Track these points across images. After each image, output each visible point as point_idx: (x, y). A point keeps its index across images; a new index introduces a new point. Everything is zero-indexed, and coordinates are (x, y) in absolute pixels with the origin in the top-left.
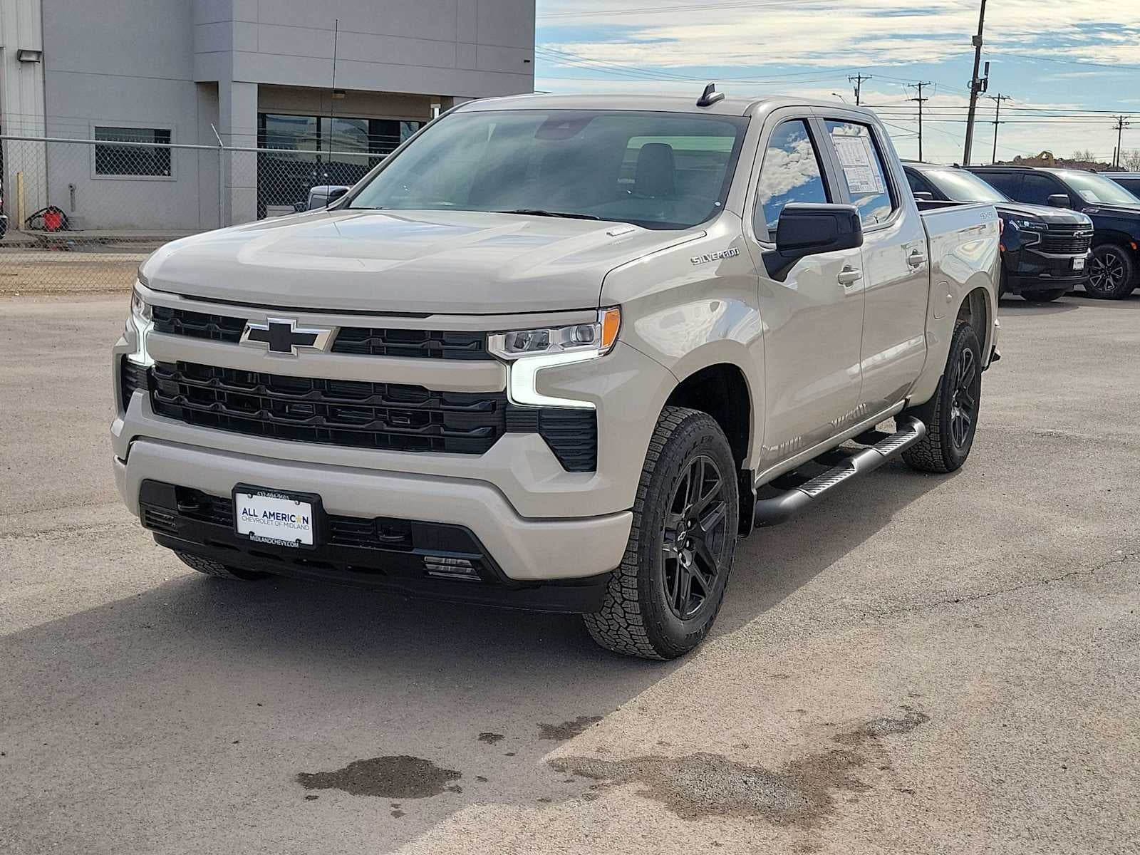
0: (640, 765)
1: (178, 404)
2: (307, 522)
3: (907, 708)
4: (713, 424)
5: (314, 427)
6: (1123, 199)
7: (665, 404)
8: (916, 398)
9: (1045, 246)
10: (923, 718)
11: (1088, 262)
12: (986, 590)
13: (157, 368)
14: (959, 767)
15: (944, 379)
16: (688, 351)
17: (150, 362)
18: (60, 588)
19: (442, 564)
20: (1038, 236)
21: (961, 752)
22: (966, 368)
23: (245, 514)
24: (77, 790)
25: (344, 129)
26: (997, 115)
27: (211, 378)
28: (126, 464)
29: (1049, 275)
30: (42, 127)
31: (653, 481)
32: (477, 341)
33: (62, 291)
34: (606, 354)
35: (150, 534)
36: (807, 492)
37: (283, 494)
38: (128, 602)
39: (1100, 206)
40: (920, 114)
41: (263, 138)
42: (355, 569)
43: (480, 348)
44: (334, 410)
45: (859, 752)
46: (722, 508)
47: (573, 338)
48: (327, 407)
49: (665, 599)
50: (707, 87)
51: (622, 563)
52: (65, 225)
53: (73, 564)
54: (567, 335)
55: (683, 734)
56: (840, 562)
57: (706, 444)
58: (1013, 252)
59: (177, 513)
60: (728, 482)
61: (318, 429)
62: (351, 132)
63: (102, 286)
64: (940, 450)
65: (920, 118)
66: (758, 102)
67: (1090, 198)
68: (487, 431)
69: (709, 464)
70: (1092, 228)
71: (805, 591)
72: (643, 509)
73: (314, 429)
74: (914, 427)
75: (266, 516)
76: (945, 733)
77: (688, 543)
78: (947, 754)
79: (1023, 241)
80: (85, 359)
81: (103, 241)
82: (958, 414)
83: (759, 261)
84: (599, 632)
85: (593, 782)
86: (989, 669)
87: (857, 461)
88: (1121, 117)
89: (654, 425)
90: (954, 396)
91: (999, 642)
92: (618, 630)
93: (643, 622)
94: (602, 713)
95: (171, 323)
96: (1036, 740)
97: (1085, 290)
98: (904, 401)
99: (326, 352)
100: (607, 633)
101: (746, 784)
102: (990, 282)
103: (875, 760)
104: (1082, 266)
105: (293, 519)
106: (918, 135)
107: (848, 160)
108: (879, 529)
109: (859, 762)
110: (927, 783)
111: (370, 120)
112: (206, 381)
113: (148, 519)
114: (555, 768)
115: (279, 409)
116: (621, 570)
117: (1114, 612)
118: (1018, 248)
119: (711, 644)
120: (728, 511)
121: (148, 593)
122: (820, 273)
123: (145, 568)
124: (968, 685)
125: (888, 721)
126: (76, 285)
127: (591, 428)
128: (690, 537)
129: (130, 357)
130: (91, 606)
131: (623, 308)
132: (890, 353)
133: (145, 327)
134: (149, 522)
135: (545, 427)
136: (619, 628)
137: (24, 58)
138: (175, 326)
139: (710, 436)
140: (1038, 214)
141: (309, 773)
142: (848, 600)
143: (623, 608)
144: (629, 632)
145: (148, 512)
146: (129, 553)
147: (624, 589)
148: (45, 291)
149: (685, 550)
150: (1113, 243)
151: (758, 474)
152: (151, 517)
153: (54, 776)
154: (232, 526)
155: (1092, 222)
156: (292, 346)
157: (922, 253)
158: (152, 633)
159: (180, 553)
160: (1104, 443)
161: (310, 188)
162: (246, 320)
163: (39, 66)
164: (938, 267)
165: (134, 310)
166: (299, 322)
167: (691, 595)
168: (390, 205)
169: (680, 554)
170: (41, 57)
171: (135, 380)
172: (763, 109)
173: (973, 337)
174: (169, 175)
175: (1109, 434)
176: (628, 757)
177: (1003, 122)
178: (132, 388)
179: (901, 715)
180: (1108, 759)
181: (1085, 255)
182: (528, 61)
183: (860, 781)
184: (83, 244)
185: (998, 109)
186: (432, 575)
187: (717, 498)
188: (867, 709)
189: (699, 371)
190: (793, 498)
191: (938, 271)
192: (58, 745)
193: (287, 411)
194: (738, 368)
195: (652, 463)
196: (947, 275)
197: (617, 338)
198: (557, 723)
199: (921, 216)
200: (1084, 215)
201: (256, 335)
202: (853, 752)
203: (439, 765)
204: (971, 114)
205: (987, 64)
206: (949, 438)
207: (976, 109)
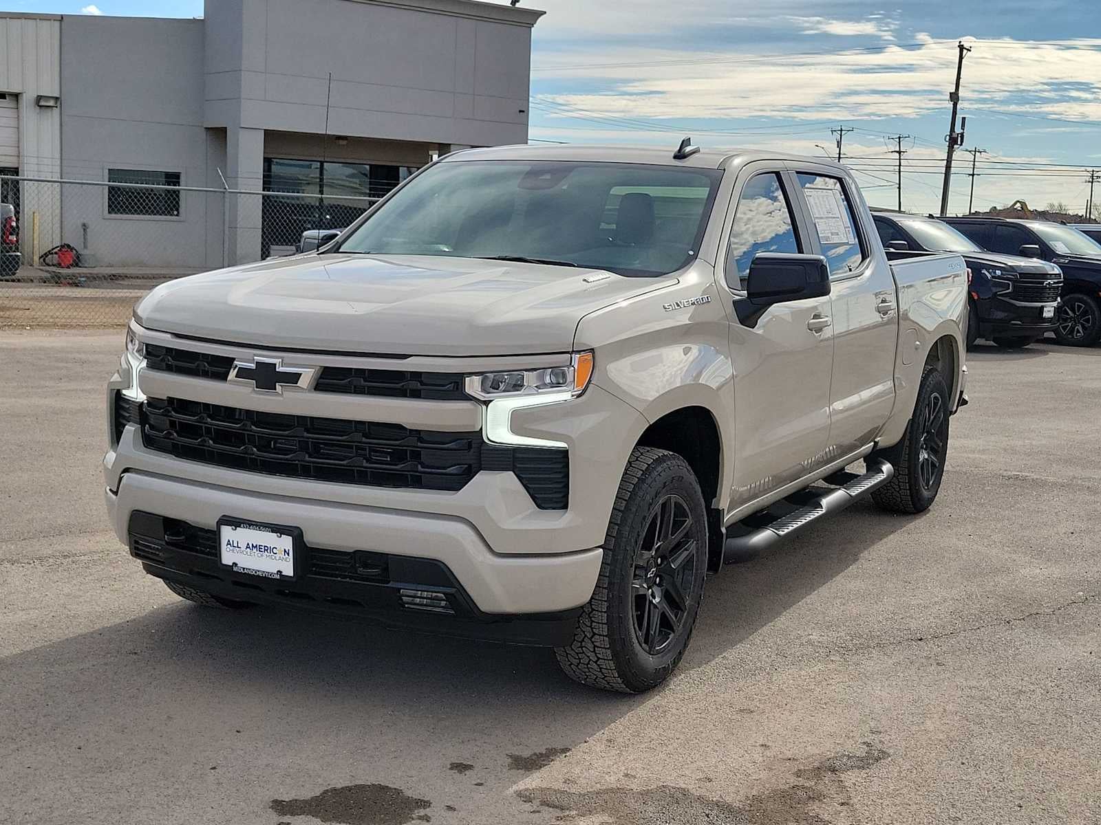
0: (606, 797)
1: (168, 438)
2: (288, 554)
3: (868, 745)
4: (684, 465)
5: (297, 462)
6: (1090, 250)
7: (636, 445)
8: (884, 441)
9: (1016, 295)
10: (884, 754)
11: (1058, 310)
12: (949, 629)
13: (149, 404)
14: (917, 804)
15: (912, 423)
16: (661, 393)
17: (142, 398)
18: (52, 614)
19: (418, 597)
20: (1009, 284)
21: (919, 789)
22: (933, 413)
23: (229, 546)
24: (56, 814)
25: (347, 173)
26: (974, 168)
27: (199, 414)
28: (117, 495)
29: (1019, 323)
30: (58, 169)
31: (624, 520)
32: (455, 382)
33: (71, 326)
34: (579, 396)
35: (139, 563)
36: (776, 531)
37: (266, 527)
38: (117, 629)
39: (1070, 257)
40: (900, 165)
41: (268, 182)
42: (334, 601)
43: (457, 388)
44: (316, 446)
45: (820, 787)
46: (692, 546)
47: (548, 380)
48: (310, 443)
49: (635, 635)
50: (683, 141)
51: (592, 598)
52: (77, 262)
53: (66, 591)
54: (542, 377)
55: (649, 767)
56: (808, 599)
57: (676, 483)
58: (985, 299)
59: (164, 543)
60: (698, 521)
61: (301, 465)
62: (352, 176)
63: (110, 320)
64: (908, 491)
65: (900, 169)
66: (733, 156)
67: (1060, 249)
68: (463, 469)
69: (679, 503)
70: (1062, 277)
71: (772, 628)
72: (614, 547)
73: (297, 464)
74: (883, 469)
75: (249, 547)
76: (904, 770)
77: (658, 579)
78: (905, 791)
79: (994, 290)
80: (89, 391)
81: (113, 278)
82: (926, 456)
83: (731, 309)
84: (570, 665)
85: (559, 813)
86: (950, 707)
87: (825, 502)
88: (1093, 171)
89: (625, 464)
90: (922, 439)
91: (960, 680)
92: (588, 663)
93: (612, 656)
94: (571, 745)
95: (163, 360)
96: (993, 779)
97: (1054, 336)
98: (873, 443)
99: (310, 391)
100: (577, 666)
101: (708, 817)
102: (958, 330)
103: (835, 795)
104: (1052, 314)
105: (275, 551)
106: (898, 186)
107: (819, 211)
108: (847, 567)
109: (818, 797)
110: (885, 819)
111: (371, 165)
112: (194, 416)
113: (136, 548)
114: (522, 799)
115: (264, 445)
116: (591, 605)
117: (1074, 653)
118: (990, 296)
119: (680, 678)
120: (697, 549)
121: (137, 621)
122: (791, 321)
123: (135, 595)
124: (928, 722)
125: (849, 757)
126: (84, 319)
127: (563, 467)
128: (661, 574)
129: (124, 392)
130: (80, 632)
131: (596, 353)
132: (866, 394)
133: (138, 364)
134: (137, 552)
135: (518, 466)
136: (589, 661)
137: (42, 103)
138: (167, 364)
139: (680, 477)
140: (1010, 264)
141: (284, 800)
142: (814, 637)
143: (593, 642)
144: (598, 665)
145: (136, 542)
146: (119, 580)
147: (594, 624)
148: (55, 325)
149: (655, 587)
150: (1081, 292)
151: (728, 512)
152: (140, 547)
153: (35, 799)
154: (217, 557)
155: (1061, 272)
156: (277, 384)
157: (891, 302)
158: (139, 659)
159: (168, 581)
160: (1068, 486)
161: (302, 232)
162: (234, 359)
163: (56, 111)
164: (907, 314)
165: (129, 347)
166: (284, 362)
167: (660, 631)
168: (378, 248)
169: (650, 590)
170: (59, 103)
171: (128, 415)
172: (737, 161)
173: (941, 382)
174: (177, 215)
175: (1075, 478)
176: (594, 789)
177: (979, 175)
178: (125, 422)
179: (861, 751)
180: (1063, 798)
181: (1055, 304)
182: (523, 111)
183: (819, 816)
184: (93, 280)
185: (974, 161)
186: (408, 607)
187: (687, 535)
188: (829, 744)
189: (669, 414)
190: (762, 537)
191: (906, 318)
192: (41, 768)
193: (272, 446)
194: (709, 411)
195: (623, 502)
196: (916, 323)
197: (590, 380)
198: (526, 753)
199: (890, 265)
200: (1055, 265)
201: (243, 373)
202: (814, 788)
203: (409, 793)
204: (948, 167)
205: (964, 119)
206: (916, 479)
207: (953, 162)
